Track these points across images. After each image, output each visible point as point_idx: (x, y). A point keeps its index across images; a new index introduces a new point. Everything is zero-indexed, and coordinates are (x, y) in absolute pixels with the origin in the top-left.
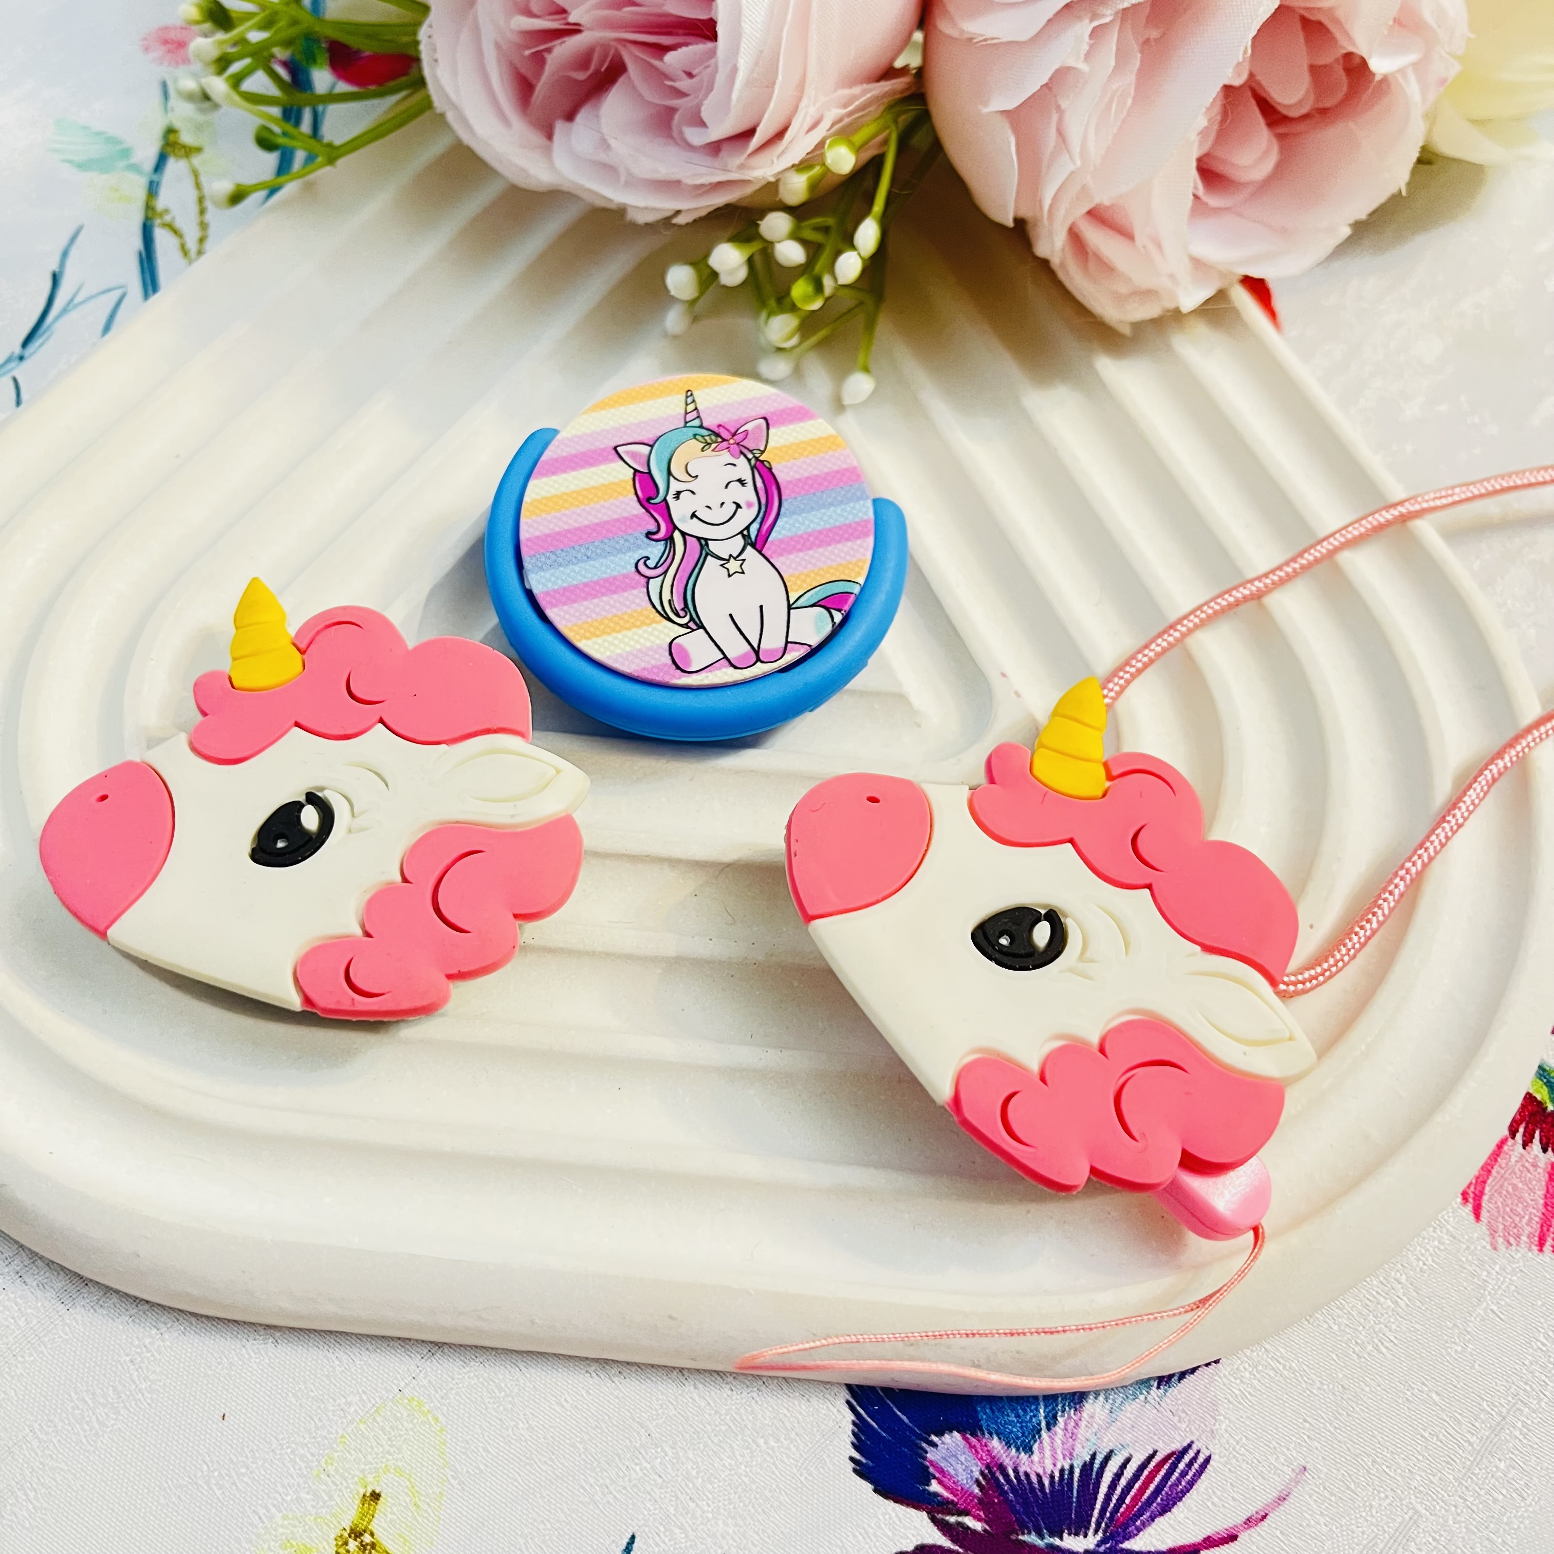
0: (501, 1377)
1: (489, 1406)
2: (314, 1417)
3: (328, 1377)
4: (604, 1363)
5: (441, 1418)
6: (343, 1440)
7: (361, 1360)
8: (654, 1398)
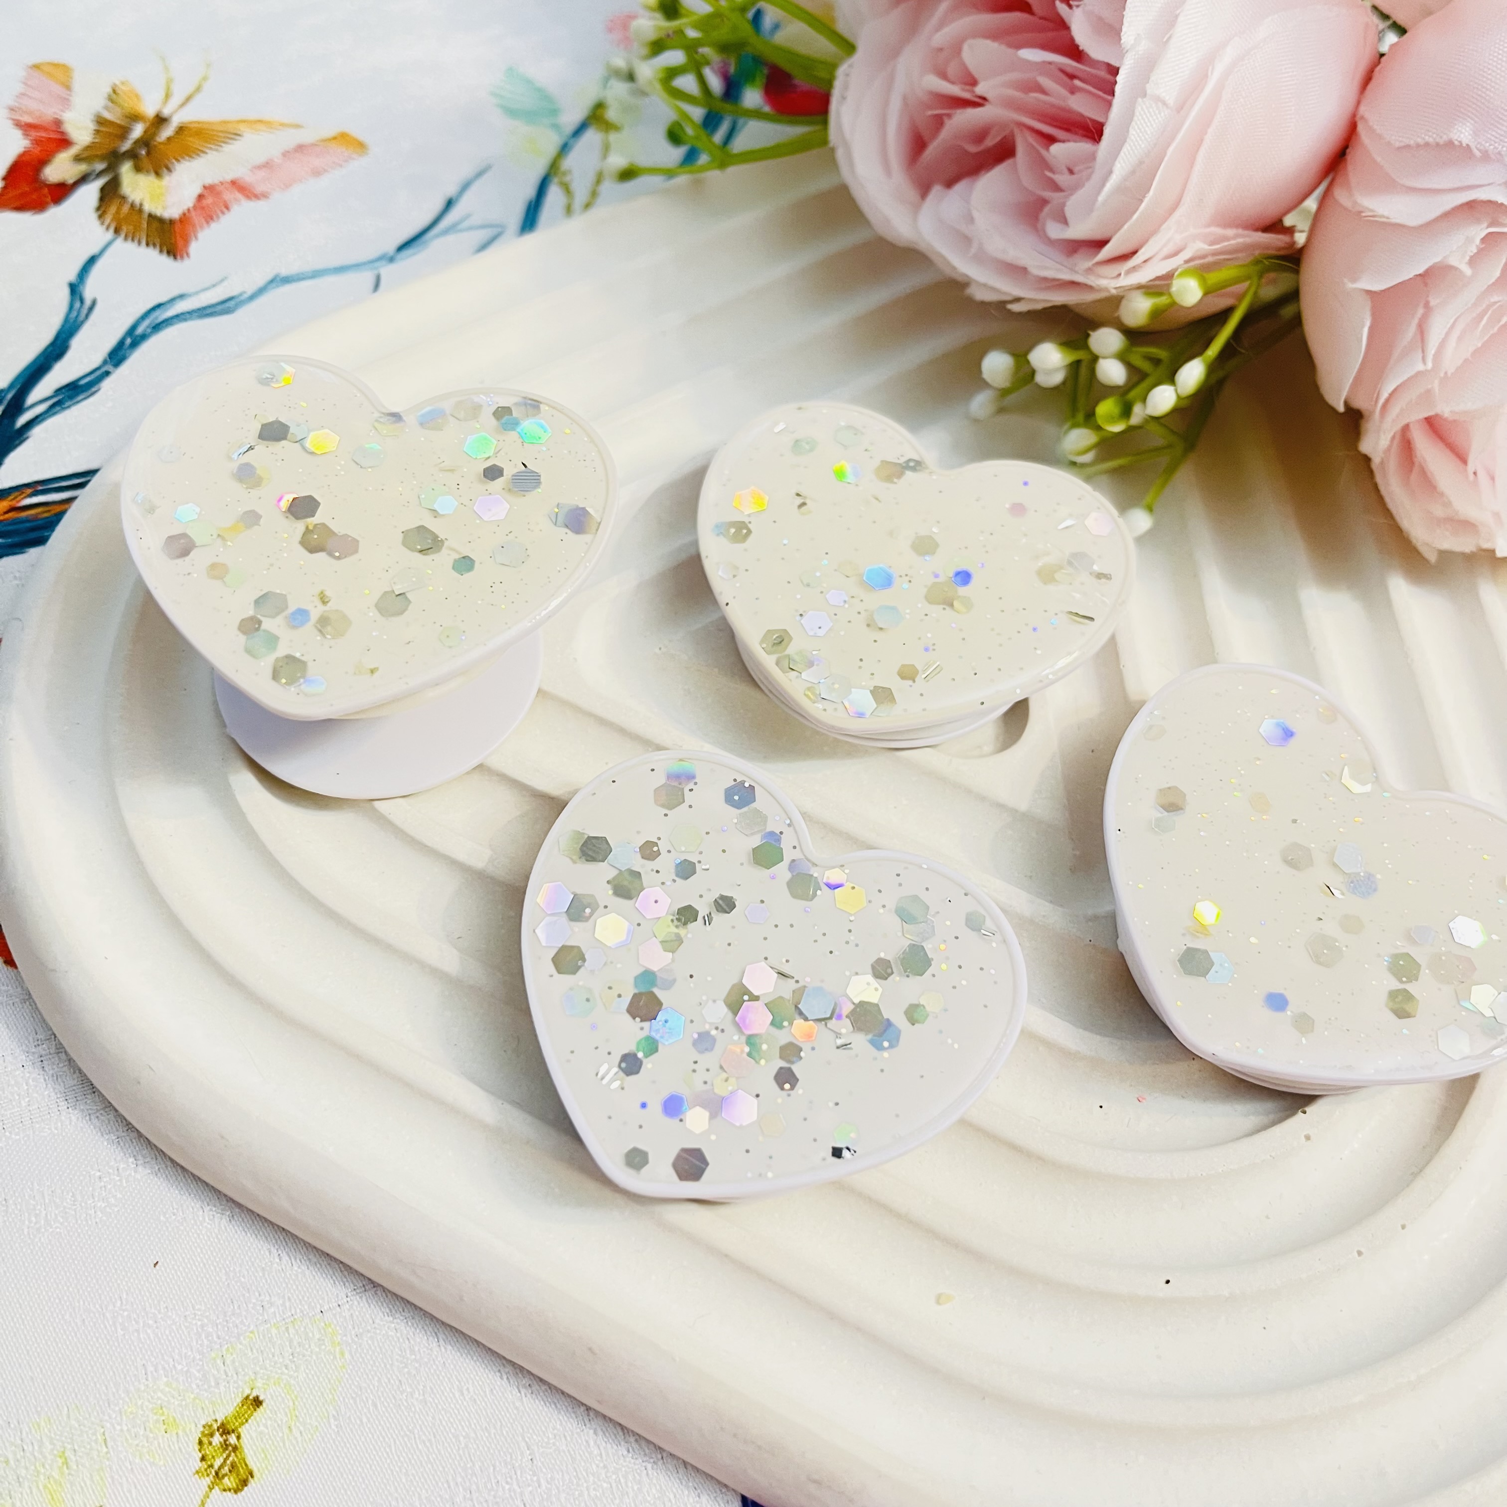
0: (418, 1340)
1: (396, 1364)
2: (235, 1302)
3: (263, 1269)
4: (518, 1370)
5: (347, 1356)
6: (251, 1335)
7: (299, 1267)
8: (551, 1425)
